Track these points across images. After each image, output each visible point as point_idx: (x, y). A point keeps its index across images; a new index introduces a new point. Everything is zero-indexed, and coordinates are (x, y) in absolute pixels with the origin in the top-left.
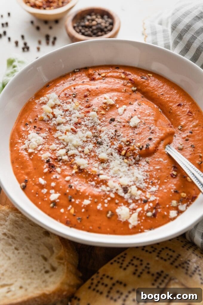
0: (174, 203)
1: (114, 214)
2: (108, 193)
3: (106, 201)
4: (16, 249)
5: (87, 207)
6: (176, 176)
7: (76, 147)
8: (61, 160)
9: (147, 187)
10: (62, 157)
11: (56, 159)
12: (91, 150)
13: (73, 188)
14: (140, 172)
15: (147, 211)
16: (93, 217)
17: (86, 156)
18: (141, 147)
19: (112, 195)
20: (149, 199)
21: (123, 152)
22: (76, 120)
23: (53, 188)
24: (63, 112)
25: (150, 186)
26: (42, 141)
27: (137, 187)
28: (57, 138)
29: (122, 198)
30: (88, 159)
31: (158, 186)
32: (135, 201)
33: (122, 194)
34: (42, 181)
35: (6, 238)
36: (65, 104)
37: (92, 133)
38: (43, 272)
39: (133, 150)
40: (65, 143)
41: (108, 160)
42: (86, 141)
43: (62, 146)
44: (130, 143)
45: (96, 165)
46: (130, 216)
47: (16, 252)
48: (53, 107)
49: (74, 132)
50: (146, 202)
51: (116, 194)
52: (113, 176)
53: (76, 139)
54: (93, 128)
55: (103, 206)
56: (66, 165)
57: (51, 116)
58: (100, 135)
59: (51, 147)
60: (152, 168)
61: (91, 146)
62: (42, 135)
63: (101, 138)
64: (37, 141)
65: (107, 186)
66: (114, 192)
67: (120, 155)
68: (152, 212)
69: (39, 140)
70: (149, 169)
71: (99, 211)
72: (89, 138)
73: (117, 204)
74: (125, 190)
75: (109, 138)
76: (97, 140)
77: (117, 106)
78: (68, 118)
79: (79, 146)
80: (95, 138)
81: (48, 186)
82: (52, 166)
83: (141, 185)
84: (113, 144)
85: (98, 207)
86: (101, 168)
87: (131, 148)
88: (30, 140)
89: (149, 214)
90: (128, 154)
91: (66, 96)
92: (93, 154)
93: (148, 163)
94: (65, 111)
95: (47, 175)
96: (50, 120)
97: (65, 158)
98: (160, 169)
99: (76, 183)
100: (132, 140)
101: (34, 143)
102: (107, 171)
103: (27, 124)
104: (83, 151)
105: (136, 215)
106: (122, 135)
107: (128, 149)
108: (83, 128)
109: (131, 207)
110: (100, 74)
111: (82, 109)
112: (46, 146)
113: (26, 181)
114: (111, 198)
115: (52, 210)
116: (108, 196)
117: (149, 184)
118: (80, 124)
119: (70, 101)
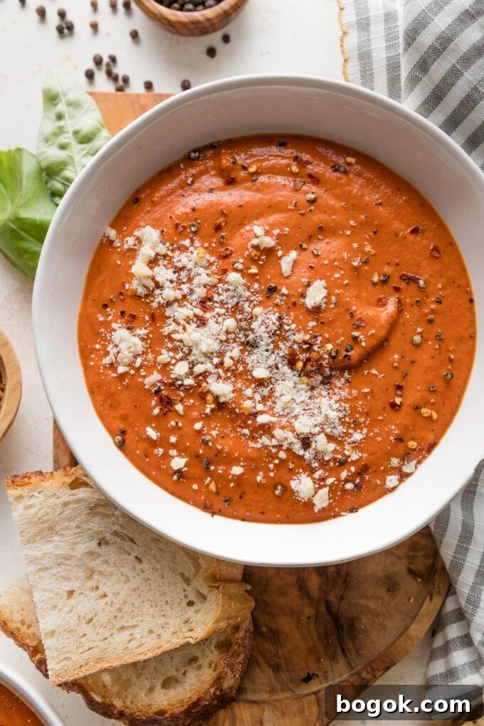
0: (395, 462)
1: (286, 489)
2: (274, 450)
3: (271, 466)
5: (239, 480)
6: (400, 406)
7: (208, 356)
8: (180, 386)
9: (347, 434)
10: (182, 381)
11: (173, 384)
12: (236, 359)
13: (210, 444)
14: (333, 402)
15: (347, 481)
16: (249, 496)
17: (229, 374)
18: (334, 354)
19: (282, 455)
20: (349, 457)
21: (300, 365)
22: (200, 292)
23: (174, 446)
24: (174, 272)
25: (350, 431)
26: (139, 346)
27: (326, 435)
28: (169, 337)
29: (302, 458)
30: (233, 379)
31: (365, 431)
32: (324, 464)
33: (301, 452)
34: (152, 433)
36: (178, 252)
37: (236, 319)
39: (317, 361)
40: (185, 350)
41: (270, 378)
42: (227, 341)
43: (180, 355)
44: (311, 345)
45: (249, 392)
46: (316, 493)
48: (153, 263)
49: (202, 322)
50: (343, 463)
51: (289, 450)
52: (281, 413)
53: (204, 339)
54: (237, 309)
55: (266, 476)
56: (191, 396)
57: (151, 285)
58: (252, 327)
59: (160, 359)
60: (355, 392)
61: (236, 352)
62: (138, 332)
63: (253, 333)
64: (130, 348)
65: (273, 437)
66: (284, 448)
67: (293, 369)
68: (353, 482)
69: (135, 345)
70: (350, 394)
71: (259, 484)
72: (230, 333)
73: (291, 470)
74: (306, 442)
75: (268, 333)
76: (246, 336)
77: (280, 253)
78: (185, 288)
79: (212, 353)
80: (242, 332)
81: (162, 442)
82: (167, 403)
83: (335, 431)
84: (277, 347)
85: (259, 479)
86: (258, 397)
87: (314, 355)
88: (116, 346)
89: (349, 486)
90: (309, 367)
91: (177, 232)
92: (241, 368)
93: (347, 381)
94: (178, 270)
95: (158, 421)
96: (150, 294)
97: (189, 381)
98: (372, 392)
99: (214, 433)
100: (316, 337)
101: (126, 355)
102: (269, 403)
103: (105, 306)
104: (222, 363)
105: (326, 489)
106: (294, 326)
107: (308, 360)
108: (217, 310)
109: (317, 475)
110: (245, 168)
111: (211, 264)
112: (150, 356)
113: (123, 433)
114: (281, 460)
115: (178, 485)
116: (275, 456)
117: (349, 427)
118: (210, 299)
119: (187, 242)
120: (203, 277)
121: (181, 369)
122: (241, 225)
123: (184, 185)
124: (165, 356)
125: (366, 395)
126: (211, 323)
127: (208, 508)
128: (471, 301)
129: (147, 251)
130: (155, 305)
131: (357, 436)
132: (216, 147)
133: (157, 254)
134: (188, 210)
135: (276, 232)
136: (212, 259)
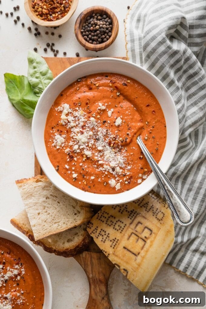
0: (140, 175)
1: (107, 183)
2: (104, 172)
3: (103, 176)
4: (59, 203)
5: (93, 180)
6: (142, 158)
7: (84, 143)
8: (76, 152)
9: (126, 167)
10: (76, 151)
11: (73, 152)
12: (93, 144)
13: (84, 170)
14: (122, 157)
15: (126, 181)
16: (96, 186)
17: (90, 149)
18: (122, 141)
19: (106, 173)
20: (126, 174)
21: (112, 145)
22: (82, 124)
23: (74, 170)
24: (74, 118)
25: (127, 166)
26: (63, 140)
27: (120, 167)
28: (72, 137)
29: (112, 174)
30: (92, 150)
31: (131, 166)
32: (119, 176)
33: (112, 172)
34: (67, 167)
35: (52, 197)
36: (75, 112)
37: (93, 132)
38: (74, 214)
39: (117, 143)
40: (77, 141)
41: (103, 150)
42: (90, 139)
43: (76, 143)
44: (116, 138)
45: (96, 154)
46: (116, 184)
47: (58, 204)
48: (67, 115)
49: (82, 133)
50: (125, 176)
51: (108, 172)
52: (106, 160)
53: (83, 138)
54: (93, 128)
55: (101, 179)
56: (79, 155)
57: (67, 122)
58: (98, 134)
59: (69, 144)
60: (128, 154)
61: (92, 142)
62: (63, 136)
63: (98, 136)
64: (60, 141)
65: (103, 168)
66: (107, 171)
67: (110, 146)
68: (128, 181)
69: (62, 140)
70: (127, 155)
71: (99, 182)
72: (91, 136)
73: (109, 178)
74: (113, 169)
75: (103, 135)
76: (96, 137)
77: (108, 110)
78: (77, 122)
79: (85, 142)
80: (95, 136)
81: (70, 169)
82: (71, 157)
83: (122, 166)
84: (105, 140)
85: (99, 180)
86: (99, 156)
87: (116, 142)
88: (56, 140)
89: (126, 182)
90: (115, 146)
91: (74, 105)
92: (94, 147)
93: (126, 151)
94: (75, 117)
95: (69, 163)
96: (66, 124)
97: (78, 151)
98: (134, 154)
99: (86, 166)
100: (117, 136)
101: (59, 143)
102: (102, 158)
103: (53, 128)
104: (88, 145)
105: (119, 183)
106: (111, 133)
107: (115, 143)
108: (87, 129)
109: (117, 179)
110: (95, 85)
111: (85, 115)
112: (67, 143)
113: (58, 166)
114: (106, 175)
115: (74, 182)
116: (104, 173)
117: (126, 165)
118: (85, 126)
119: (77, 109)
120: (83, 119)
121: (76, 147)
122: (94, 103)
123: (76, 90)
124: (71, 143)
125: (132, 155)
126: (85, 133)
127: (83, 189)
128: (165, 127)
129: (65, 111)
130: (68, 128)
131: (129, 167)
132: (86, 78)
133: (68, 112)
134: (78, 98)
135: (106, 104)
136: (85, 113)
